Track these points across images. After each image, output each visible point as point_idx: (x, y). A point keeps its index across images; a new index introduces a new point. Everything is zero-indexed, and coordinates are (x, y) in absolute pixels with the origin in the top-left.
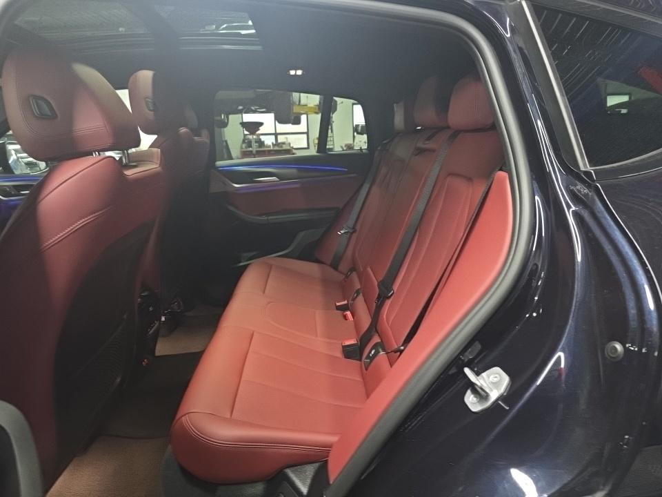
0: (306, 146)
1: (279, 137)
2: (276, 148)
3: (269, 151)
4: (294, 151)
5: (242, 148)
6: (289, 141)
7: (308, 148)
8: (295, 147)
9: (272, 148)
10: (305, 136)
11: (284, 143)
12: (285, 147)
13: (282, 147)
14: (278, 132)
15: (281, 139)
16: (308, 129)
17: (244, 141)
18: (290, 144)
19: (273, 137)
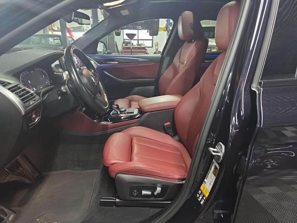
0: (151, 46)
1: (139, 41)
2: (138, 47)
3: (136, 48)
4: (146, 48)
5: (123, 46)
6: (145, 43)
7: (152, 47)
8: (147, 46)
9: (136, 46)
10: (151, 41)
11: (142, 44)
12: (143, 46)
13: (141, 46)
14: (139, 39)
15: (140, 42)
16: (153, 38)
17: (124, 43)
18: (145, 45)
19: (137, 41)
